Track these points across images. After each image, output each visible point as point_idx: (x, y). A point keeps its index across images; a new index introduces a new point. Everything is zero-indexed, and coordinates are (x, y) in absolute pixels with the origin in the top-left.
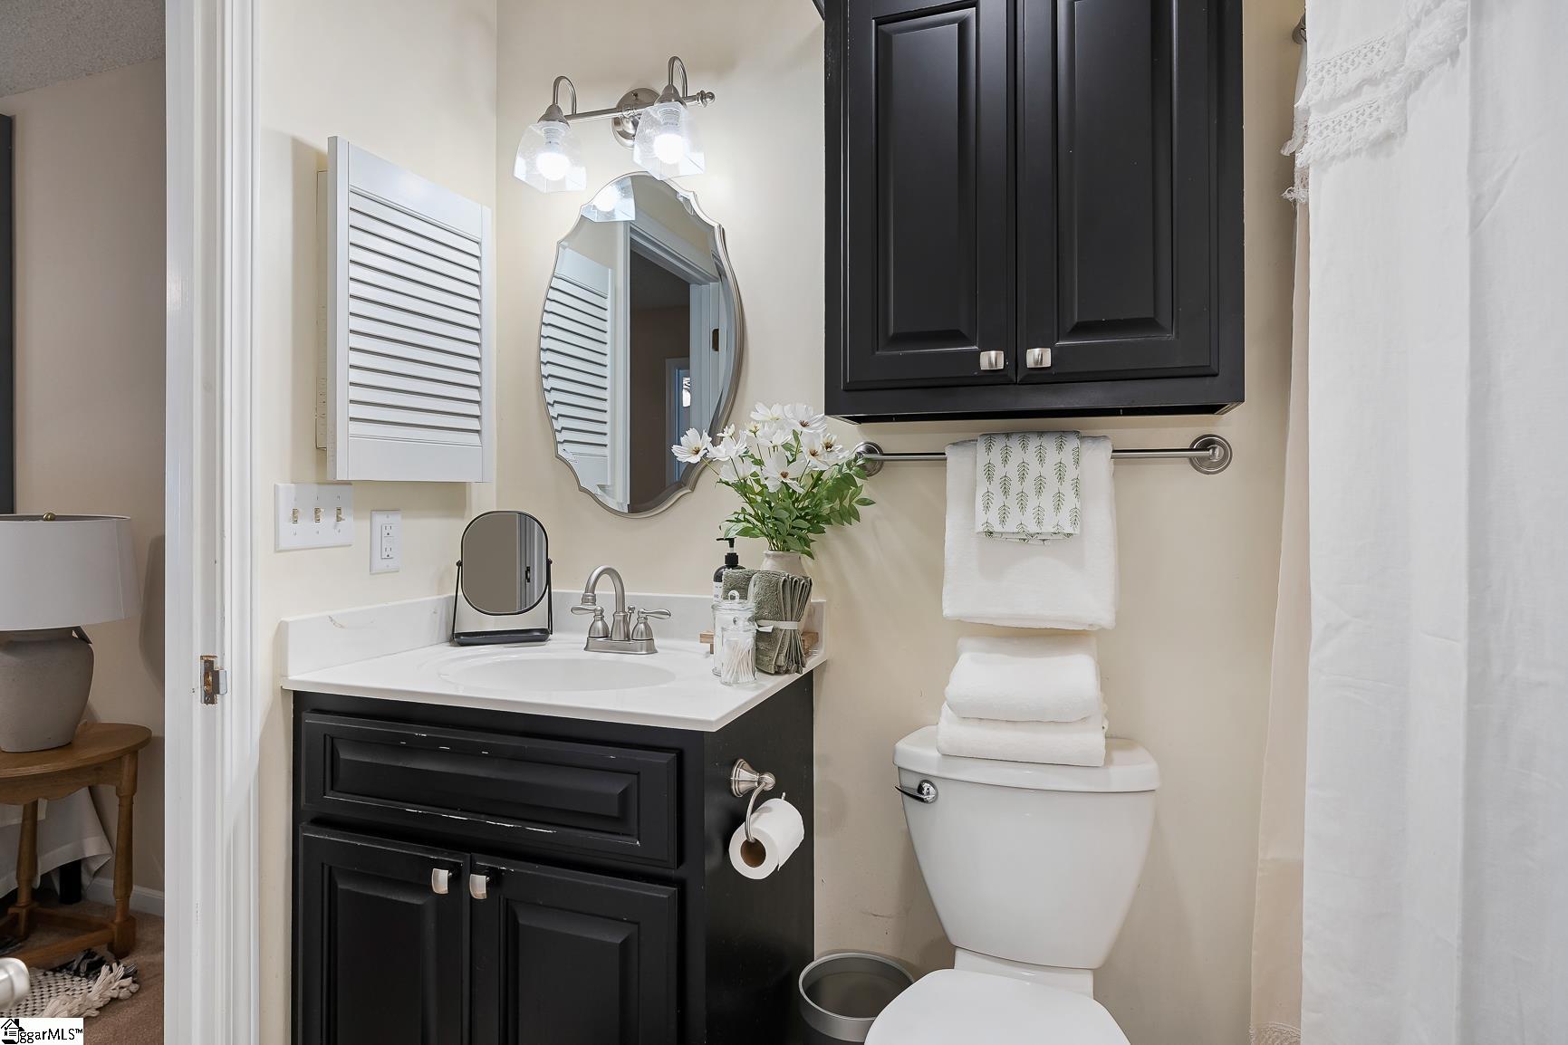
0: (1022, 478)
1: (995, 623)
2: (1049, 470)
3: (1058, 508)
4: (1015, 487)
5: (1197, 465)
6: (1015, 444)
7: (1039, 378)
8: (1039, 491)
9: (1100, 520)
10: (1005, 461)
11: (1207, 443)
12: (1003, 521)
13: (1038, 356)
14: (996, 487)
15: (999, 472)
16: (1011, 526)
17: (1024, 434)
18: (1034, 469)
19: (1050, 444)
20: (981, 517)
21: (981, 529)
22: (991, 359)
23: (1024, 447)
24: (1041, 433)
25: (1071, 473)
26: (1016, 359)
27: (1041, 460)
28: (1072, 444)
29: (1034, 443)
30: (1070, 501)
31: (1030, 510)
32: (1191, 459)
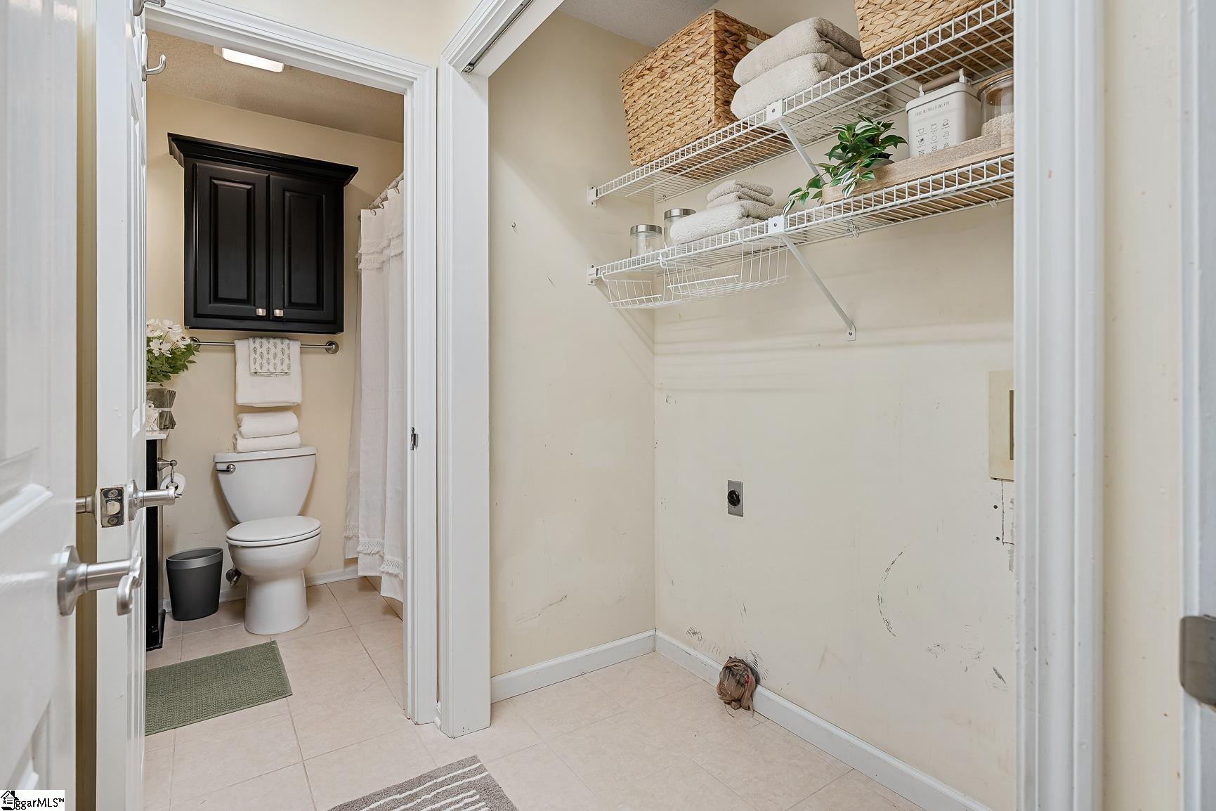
0: (268, 353)
1: (254, 405)
2: (278, 350)
3: (282, 364)
4: (266, 356)
5: (327, 350)
6: (264, 341)
7: (278, 319)
8: (275, 358)
9: (296, 368)
10: (261, 347)
11: (331, 343)
12: (261, 368)
13: (278, 313)
14: (258, 356)
15: (259, 351)
16: (265, 370)
17: (268, 337)
18: (273, 350)
19: (278, 341)
20: (253, 367)
21: (253, 371)
22: (261, 312)
23: (269, 342)
24: (274, 338)
25: (287, 352)
26: (269, 311)
27: (275, 347)
28: (287, 341)
29: (272, 341)
30: (287, 362)
31: (271, 364)
32: (326, 349)
